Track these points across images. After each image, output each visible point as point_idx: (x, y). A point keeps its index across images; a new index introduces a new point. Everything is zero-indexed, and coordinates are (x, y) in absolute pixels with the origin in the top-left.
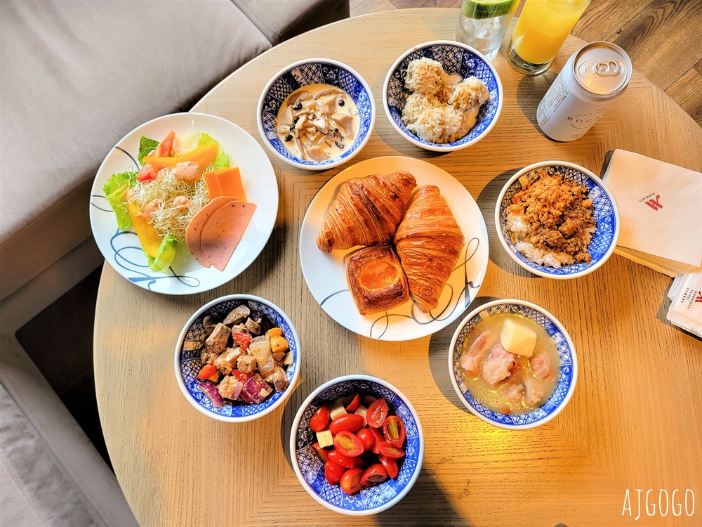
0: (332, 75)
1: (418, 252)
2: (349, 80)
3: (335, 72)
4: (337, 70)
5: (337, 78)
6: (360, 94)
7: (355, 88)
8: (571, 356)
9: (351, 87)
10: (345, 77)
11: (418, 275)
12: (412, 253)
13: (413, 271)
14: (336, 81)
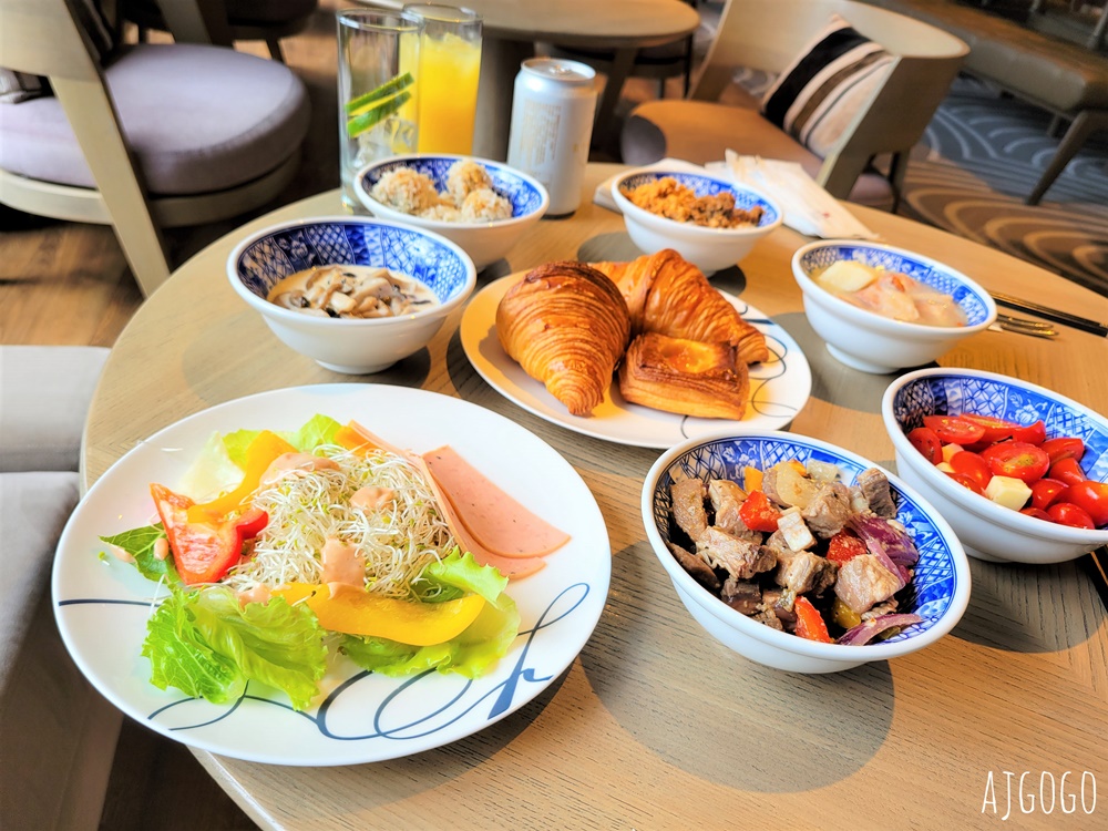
0: (297, 247)
1: (681, 285)
2: (330, 237)
3: (301, 240)
4: (301, 235)
5: (310, 248)
6: (366, 239)
7: (351, 240)
8: (890, 254)
9: (342, 246)
10: (321, 237)
11: (714, 314)
12: (678, 293)
13: (702, 317)
14: (311, 256)
